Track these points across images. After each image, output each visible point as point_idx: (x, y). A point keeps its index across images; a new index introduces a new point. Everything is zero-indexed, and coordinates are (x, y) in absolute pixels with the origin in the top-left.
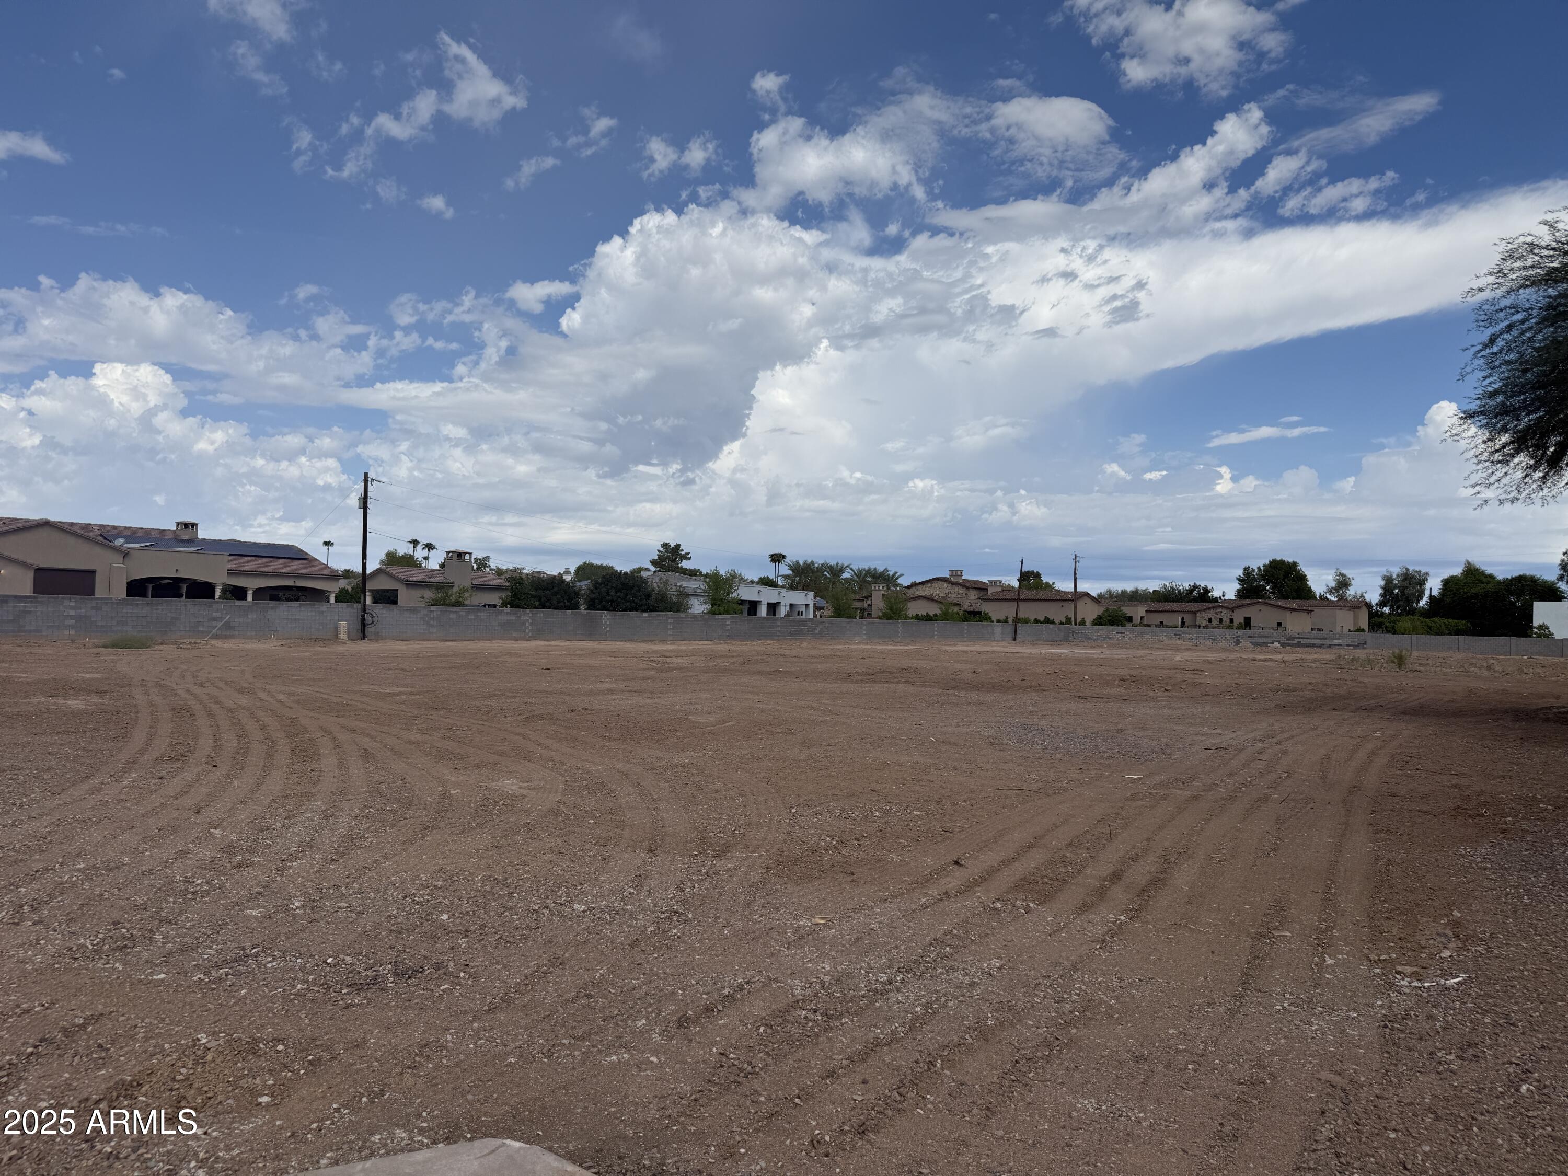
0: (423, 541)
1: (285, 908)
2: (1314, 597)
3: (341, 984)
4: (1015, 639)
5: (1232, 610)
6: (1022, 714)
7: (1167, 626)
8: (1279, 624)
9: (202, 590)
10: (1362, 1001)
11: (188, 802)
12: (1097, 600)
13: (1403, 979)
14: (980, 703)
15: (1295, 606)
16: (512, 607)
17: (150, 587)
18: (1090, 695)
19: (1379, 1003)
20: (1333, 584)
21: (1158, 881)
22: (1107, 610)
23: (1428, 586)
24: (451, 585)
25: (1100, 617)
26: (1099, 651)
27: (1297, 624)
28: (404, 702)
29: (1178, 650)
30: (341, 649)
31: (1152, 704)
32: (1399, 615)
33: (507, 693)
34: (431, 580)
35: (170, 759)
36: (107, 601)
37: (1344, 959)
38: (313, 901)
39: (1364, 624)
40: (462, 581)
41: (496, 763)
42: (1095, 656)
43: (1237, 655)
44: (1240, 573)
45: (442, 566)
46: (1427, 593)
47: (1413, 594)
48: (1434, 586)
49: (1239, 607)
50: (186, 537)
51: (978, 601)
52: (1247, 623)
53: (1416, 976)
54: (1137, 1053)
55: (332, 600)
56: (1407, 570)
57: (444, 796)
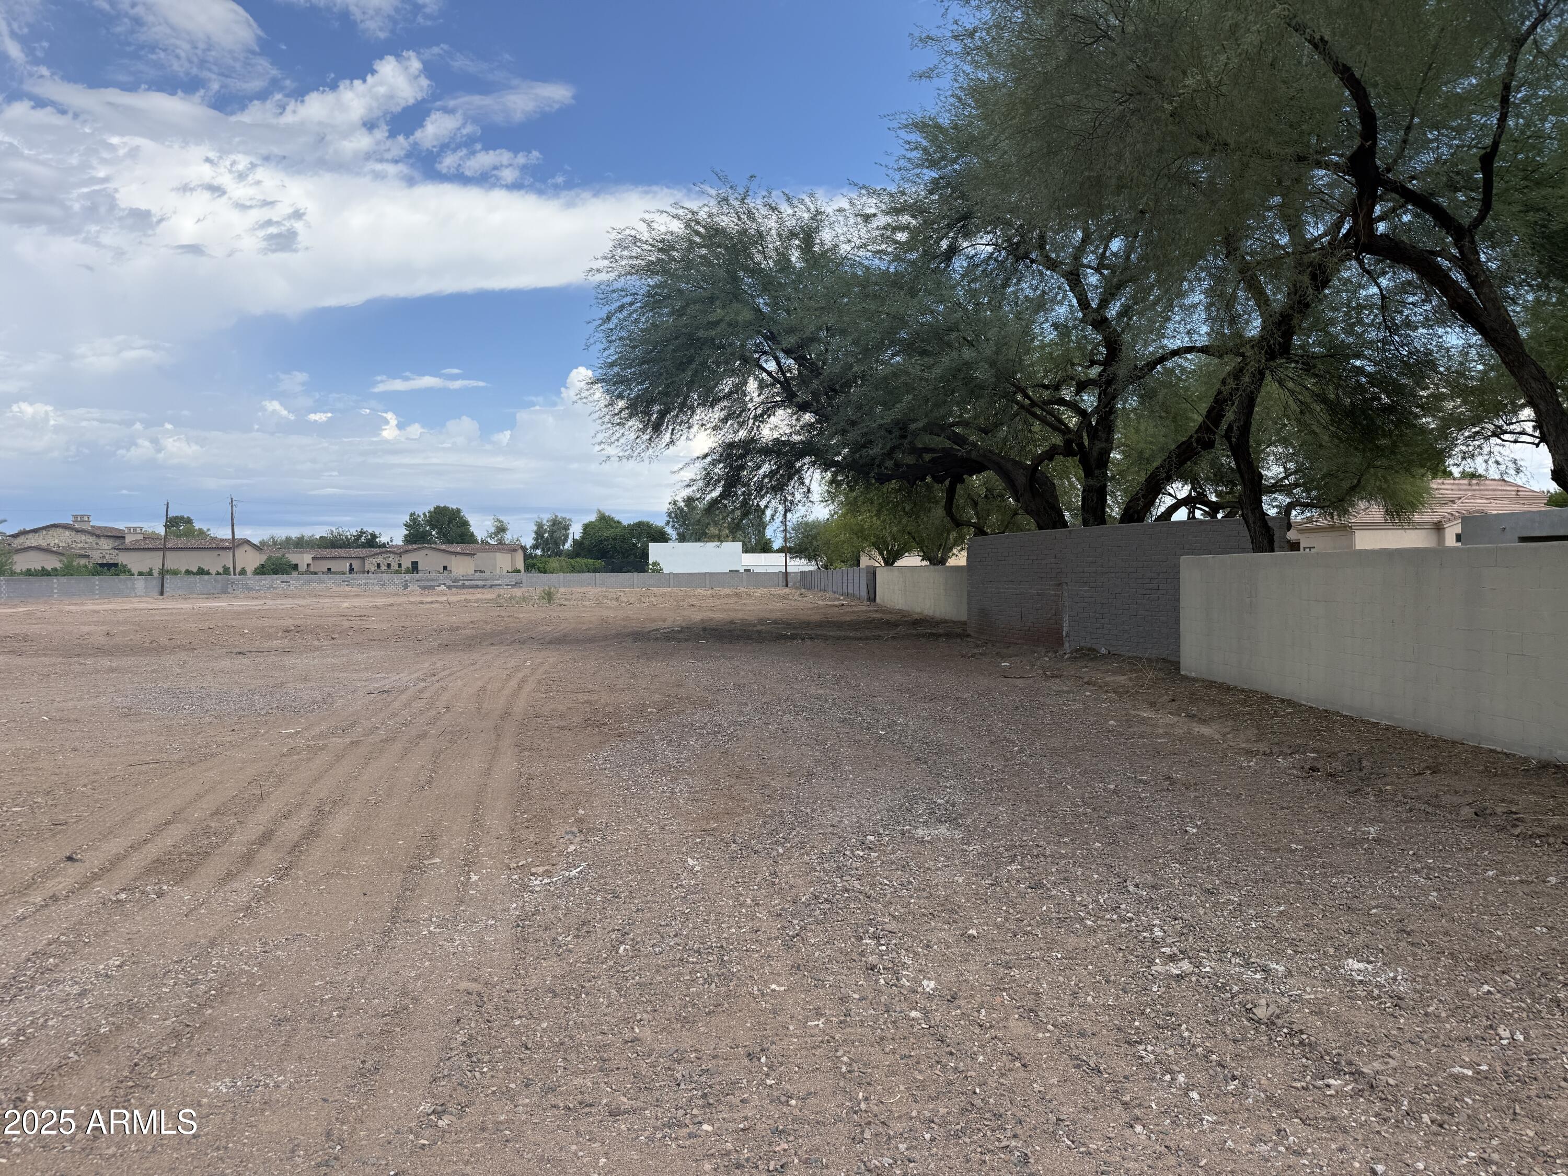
2: (476, 541)
4: (162, 593)
5: (400, 555)
6: (167, 677)
7: (335, 573)
8: (445, 568)
10: (499, 908)
12: (258, 548)
13: (536, 879)
14: (112, 670)
15: (459, 550)
18: (250, 649)
19: (514, 905)
20: (493, 530)
21: (310, 835)
22: (270, 558)
23: (571, 531)
25: (263, 566)
26: (262, 602)
27: (462, 567)
29: (346, 597)
31: (317, 653)
32: (549, 556)
37: (488, 873)
39: (520, 565)
42: (257, 608)
43: (406, 599)
44: (407, 518)
46: (571, 537)
47: (560, 538)
48: (576, 531)
49: (406, 552)
51: (112, 551)
52: (415, 567)
53: (548, 874)
54: (279, 1016)
56: (556, 516)
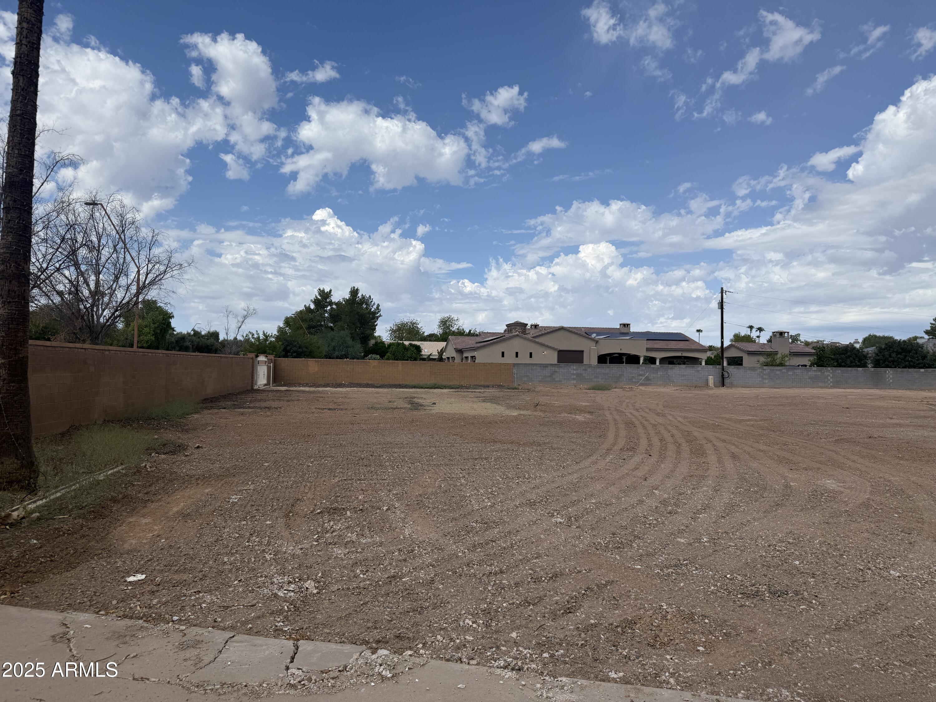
0: (756, 326)
1: (699, 540)
3: (737, 592)
9: (633, 360)
11: (639, 473)
16: (818, 366)
17: (608, 358)
24: (776, 353)
28: (752, 426)
30: (710, 392)
33: (820, 423)
34: (763, 350)
35: (628, 449)
36: (590, 366)
38: (714, 539)
40: (782, 350)
41: (819, 469)
45: (770, 341)
50: (625, 331)
55: (703, 363)
57: (787, 486)
